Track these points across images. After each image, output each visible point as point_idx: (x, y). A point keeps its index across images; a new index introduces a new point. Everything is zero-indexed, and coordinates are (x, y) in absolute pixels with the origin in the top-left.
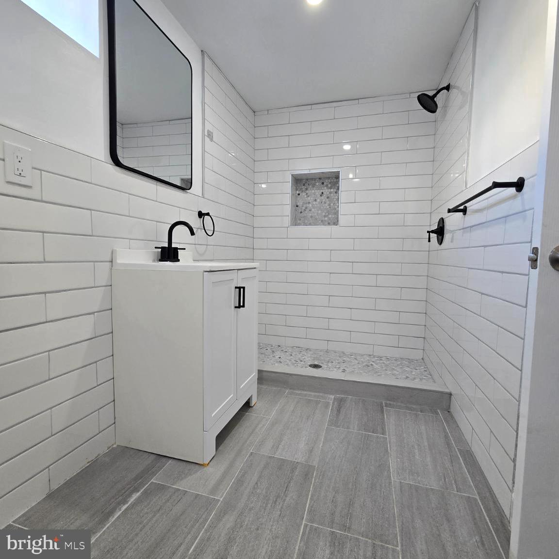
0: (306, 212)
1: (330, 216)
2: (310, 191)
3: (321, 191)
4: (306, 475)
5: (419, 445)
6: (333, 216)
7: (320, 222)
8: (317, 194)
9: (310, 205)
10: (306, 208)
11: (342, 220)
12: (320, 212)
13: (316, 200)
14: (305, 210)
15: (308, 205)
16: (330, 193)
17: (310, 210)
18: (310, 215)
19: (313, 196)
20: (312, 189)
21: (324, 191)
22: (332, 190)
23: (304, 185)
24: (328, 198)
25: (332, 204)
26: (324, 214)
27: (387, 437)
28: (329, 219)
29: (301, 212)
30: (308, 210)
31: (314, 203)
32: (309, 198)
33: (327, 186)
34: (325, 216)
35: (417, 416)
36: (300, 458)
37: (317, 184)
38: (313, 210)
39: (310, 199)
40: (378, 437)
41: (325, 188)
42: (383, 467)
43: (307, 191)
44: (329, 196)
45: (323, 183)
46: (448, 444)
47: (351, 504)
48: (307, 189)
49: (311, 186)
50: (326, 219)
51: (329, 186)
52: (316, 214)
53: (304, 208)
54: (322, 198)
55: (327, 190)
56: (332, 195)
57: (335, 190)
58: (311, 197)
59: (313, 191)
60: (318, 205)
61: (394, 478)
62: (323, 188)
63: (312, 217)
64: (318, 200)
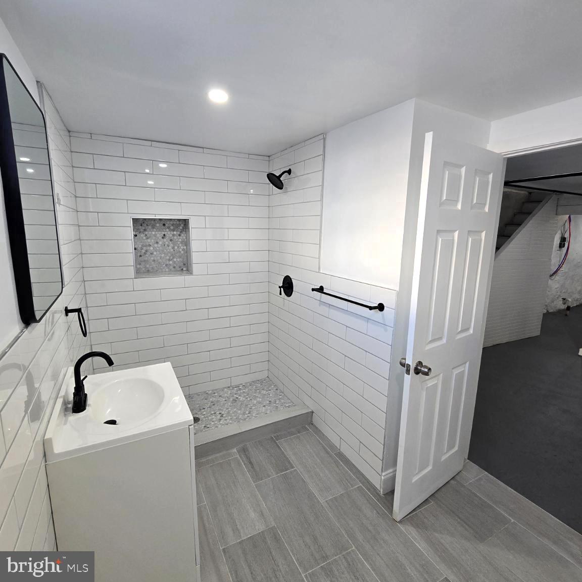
0: (147, 255)
1: (175, 260)
2: (150, 232)
3: (163, 233)
4: (276, 538)
5: (316, 464)
6: (178, 260)
7: (164, 265)
8: (158, 235)
9: (152, 248)
10: (146, 251)
11: (195, 268)
12: (163, 255)
13: (157, 243)
14: (145, 253)
15: (148, 248)
16: (174, 235)
17: (152, 254)
18: (152, 258)
19: (154, 238)
20: (151, 230)
21: (166, 233)
22: (175, 233)
23: (141, 225)
24: (171, 240)
25: (176, 248)
26: (168, 258)
27: (295, 468)
28: (174, 262)
29: (141, 256)
30: (148, 253)
31: (156, 245)
32: (149, 240)
33: (169, 228)
34: (169, 260)
35: (298, 437)
36: (260, 527)
37: (158, 225)
38: (155, 253)
39: (151, 241)
40: (291, 472)
41: (167, 230)
42: (311, 496)
43: (146, 233)
44: (172, 238)
45: (164, 225)
46: (328, 453)
47: (315, 539)
48: (145, 230)
49: (150, 227)
50: (171, 262)
51: (172, 228)
52: (159, 258)
53: (143, 251)
54: (165, 240)
55: (169, 233)
56: (175, 237)
57: (179, 233)
58: (151, 239)
59: (153, 233)
60: (161, 248)
61: (322, 501)
62: (164, 230)
63: (154, 261)
64: (160, 243)
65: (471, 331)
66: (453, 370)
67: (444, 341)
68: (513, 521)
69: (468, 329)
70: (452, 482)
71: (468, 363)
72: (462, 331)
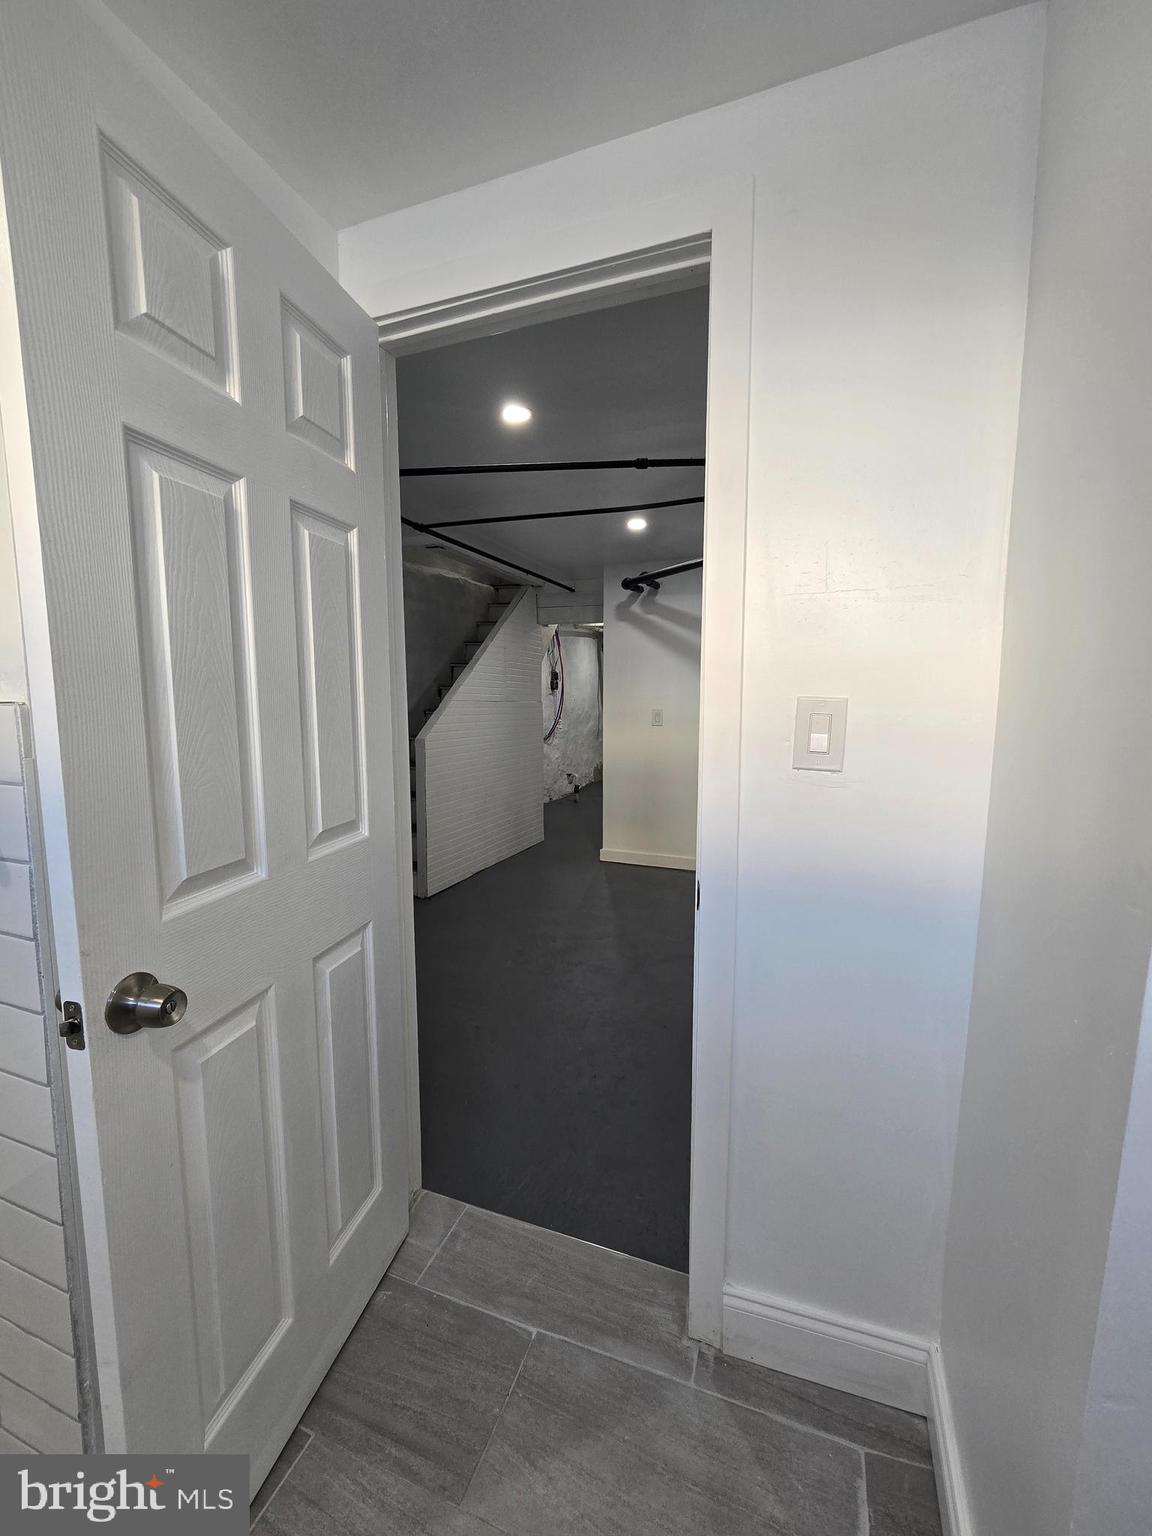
65: (365, 830)
66: (321, 965)
67: (260, 873)
68: (534, 1331)
69: (352, 825)
70: (382, 1296)
71: (370, 931)
72: (329, 834)
